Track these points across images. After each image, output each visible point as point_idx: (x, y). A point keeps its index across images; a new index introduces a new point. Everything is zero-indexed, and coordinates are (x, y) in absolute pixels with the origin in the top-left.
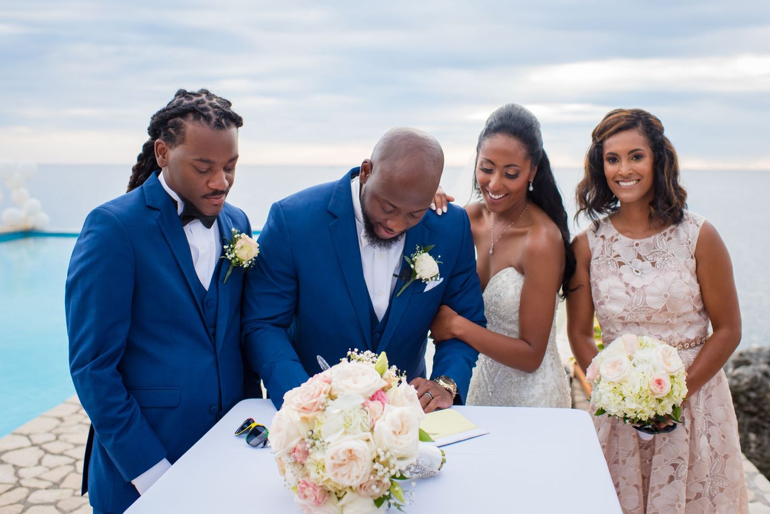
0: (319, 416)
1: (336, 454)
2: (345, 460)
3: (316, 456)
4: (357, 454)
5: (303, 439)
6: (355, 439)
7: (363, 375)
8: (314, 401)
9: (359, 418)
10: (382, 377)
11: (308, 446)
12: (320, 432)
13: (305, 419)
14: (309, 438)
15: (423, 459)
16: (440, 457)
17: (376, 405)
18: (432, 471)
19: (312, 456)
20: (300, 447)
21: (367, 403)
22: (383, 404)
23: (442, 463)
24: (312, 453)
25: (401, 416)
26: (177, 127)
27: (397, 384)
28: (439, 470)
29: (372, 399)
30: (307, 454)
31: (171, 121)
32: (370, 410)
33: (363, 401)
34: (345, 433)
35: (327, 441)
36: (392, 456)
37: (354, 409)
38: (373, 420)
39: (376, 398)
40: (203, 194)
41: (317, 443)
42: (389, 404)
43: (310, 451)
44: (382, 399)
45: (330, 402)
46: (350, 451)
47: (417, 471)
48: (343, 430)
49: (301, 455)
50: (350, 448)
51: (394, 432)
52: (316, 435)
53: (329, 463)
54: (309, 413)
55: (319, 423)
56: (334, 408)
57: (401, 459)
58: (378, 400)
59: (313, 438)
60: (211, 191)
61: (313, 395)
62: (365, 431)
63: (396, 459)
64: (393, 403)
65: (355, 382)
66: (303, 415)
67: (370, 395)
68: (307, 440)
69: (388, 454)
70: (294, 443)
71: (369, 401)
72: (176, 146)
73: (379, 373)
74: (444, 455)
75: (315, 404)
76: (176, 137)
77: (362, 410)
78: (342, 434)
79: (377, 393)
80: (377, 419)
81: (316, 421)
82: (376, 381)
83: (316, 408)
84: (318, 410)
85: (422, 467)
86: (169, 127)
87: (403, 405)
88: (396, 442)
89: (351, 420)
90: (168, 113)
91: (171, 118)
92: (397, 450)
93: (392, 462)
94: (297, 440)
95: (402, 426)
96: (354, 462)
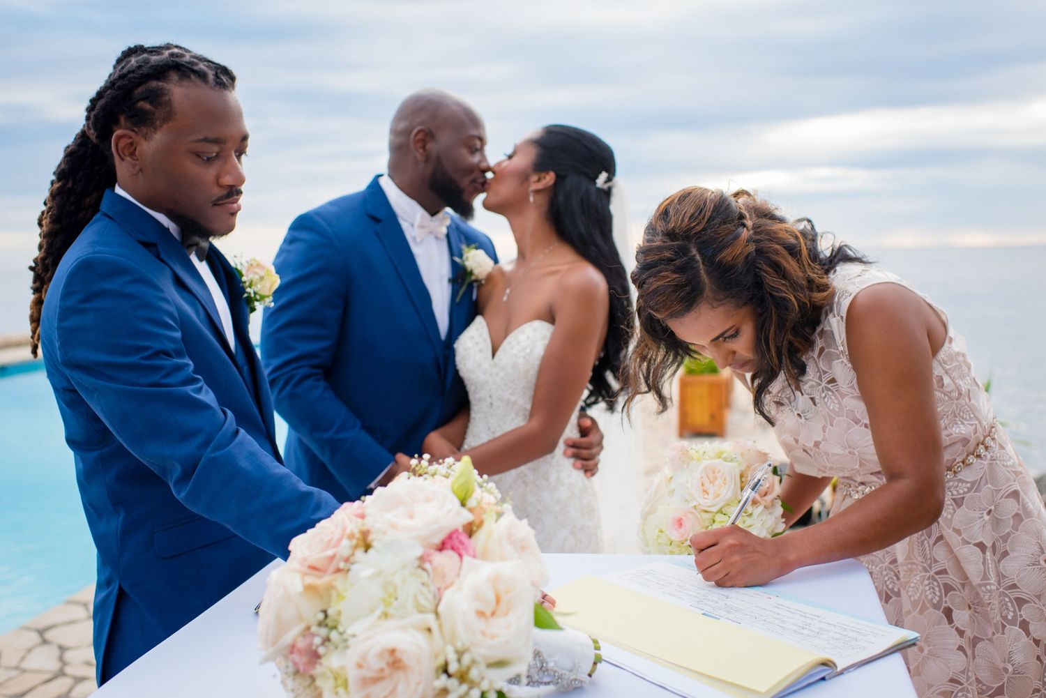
0: (338, 581)
1: (364, 657)
2: (382, 670)
3: (333, 661)
4: (406, 660)
5: (308, 628)
6: (403, 628)
7: (427, 500)
8: (330, 552)
9: (411, 588)
10: (463, 505)
11: (317, 640)
12: (339, 613)
13: (309, 589)
14: (320, 624)
15: (557, 659)
16: (592, 653)
17: (446, 559)
18: (575, 680)
19: (324, 661)
20: (301, 644)
21: (429, 555)
22: (461, 556)
23: (595, 663)
24: (325, 654)
25: (495, 580)
26: (156, 97)
27: (494, 516)
28: (590, 675)
29: (442, 547)
30: (315, 657)
31: (140, 90)
32: (434, 570)
33: (419, 551)
34: (385, 615)
35: (350, 631)
36: (474, 662)
37: (404, 567)
38: (439, 590)
39: (448, 546)
40: (214, 198)
41: (334, 635)
42: (474, 557)
43: (321, 650)
44: (461, 547)
45: (360, 554)
46: (393, 652)
47: (546, 680)
48: (378, 613)
49: (305, 659)
50: (390, 646)
51: (481, 614)
52: (335, 621)
53: (352, 674)
54: (320, 577)
55: (339, 595)
56: (365, 567)
57: (500, 664)
58: (453, 548)
59: (326, 626)
60: (224, 192)
61: (330, 541)
62: (422, 612)
63: (483, 666)
64: (485, 556)
65: (411, 517)
66: (310, 580)
67: (437, 540)
68: (314, 629)
69: (466, 659)
70: (289, 637)
71: (432, 551)
72: (156, 129)
73: (459, 499)
74: (598, 648)
75: (332, 558)
76: (154, 114)
77: (420, 571)
78: (380, 618)
79: (450, 537)
80: (446, 588)
81: (333, 592)
82: (449, 511)
83: (333, 567)
84: (338, 570)
85: (555, 672)
86: (138, 101)
87: (503, 558)
88: (483, 633)
89: (396, 590)
90: (134, 78)
91: (139, 85)
92: (484, 650)
93: (474, 674)
94: (299, 628)
95: (498, 601)
96: (400, 675)
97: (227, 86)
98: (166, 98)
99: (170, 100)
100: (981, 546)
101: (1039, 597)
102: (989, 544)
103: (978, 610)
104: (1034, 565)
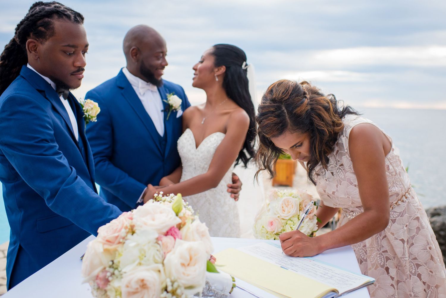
0: (120, 248)
1: (129, 282)
2: (137, 289)
3: (115, 284)
4: (148, 284)
5: (105, 268)
6: (148, 270)
7: (161, 213)
8: (116, 235)
9: (152, 252)
10: (177, 215)
11: (108, 274)
12: (119, 262)
13: (106, 251)
14: (110, 267)
15: (216, 285)
16: (232, 283)
17: (169, 240)
18: (224, 295)
19: (111, 283)
20: (101, 275)
21: (161, 237)
22: (175, 238)
23: (233, 288)
24: (112, 280)
25: (190, 250)
26: (47, 25)
27: (191, 221)
28: (230, 293)
29: (167, 234)
30: (107, 281)
31: (40, 22)
32: (163, 244)
33: (157, 236)
34: (140, 264)
35: (124, 270)
36: (179, 286)
37: (149, 243)
38: (165, 253)
39: (170, 233)
40: (71, 72)
41: (116, 272)
42: (181, 239)
43: (110, 279)
44: (175, 234)
45: (129, 236)
46: (143, 281)
47: (211, 294)
48: (137, 262)
49: (102, 283)
50: (142, 278)
51: (183, 265)
52: (117, 265)
53: (124, 290)
54: (111, 245)
55: (119, 254)
56: (132, 242)
57: (191, 287)
58: (172, 235)
59: (113, 267)
60: (76, 69)
61: (116, 229)
62: (156, 263)
63: (183, 288)
64: (186, 239)
65: (153, 220)
66: (107, 247)
67: (165, 231)
68: (107, 269)
69: (176, 285)
70: (96, 272)
71: (162, 236)
72: (46, 40)
73: (175, 213)
74: (234, 281)
75: (117, 237)
76: (46, 32)
77: (156, 245)
78: (137, 265)
79: (171, 229)
80: (168, 252)
81: (117, 253)
82: (171, 218)
83: (117, 241)
84: (119, 243)
85: (215, 291)
86: (39, 27)
87: (194, 240)
88: (184, 274)
89: (145, 252)
90: (37, 16)
91: (40, 19)
92: (184, 281)
93: (179, 292)
94: (100, 268)
95: (191, 259)
96: (145, 291)
97: (80, 22)
98: (52, 26)
99: (53, 27)
100: (403, 240)
101: (426, 264)
102: (406, 240)
103: (399, 269)
104: (424, 249)
